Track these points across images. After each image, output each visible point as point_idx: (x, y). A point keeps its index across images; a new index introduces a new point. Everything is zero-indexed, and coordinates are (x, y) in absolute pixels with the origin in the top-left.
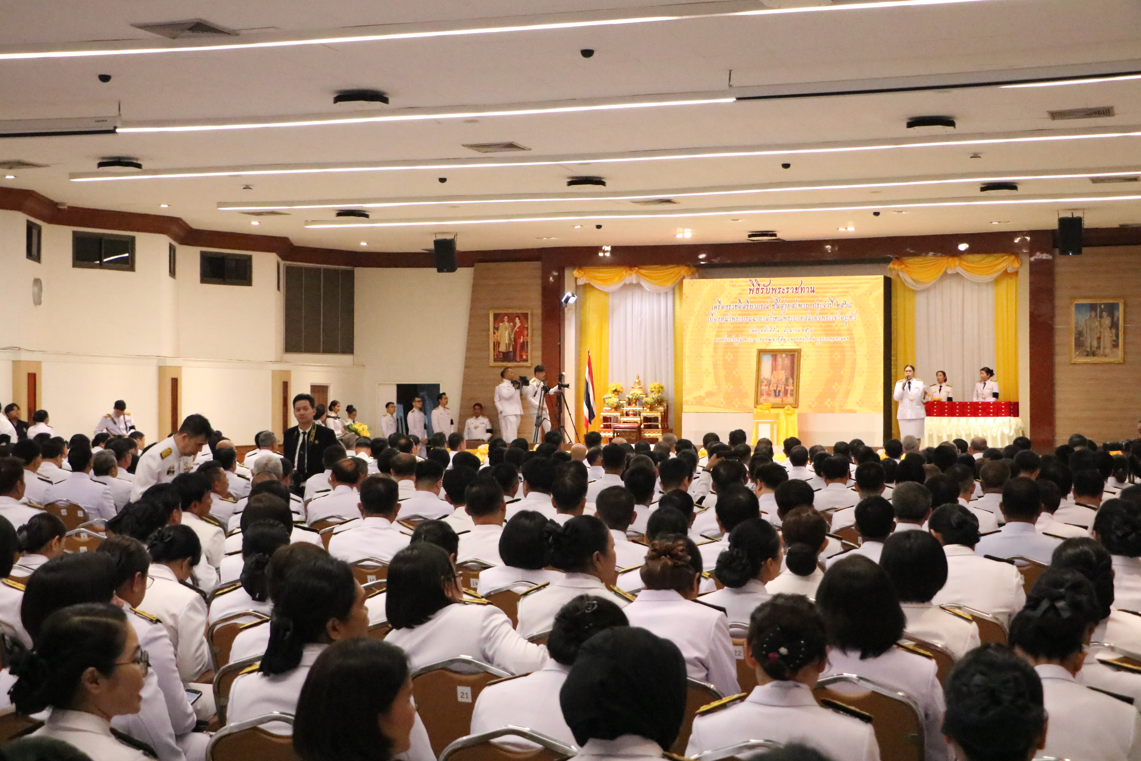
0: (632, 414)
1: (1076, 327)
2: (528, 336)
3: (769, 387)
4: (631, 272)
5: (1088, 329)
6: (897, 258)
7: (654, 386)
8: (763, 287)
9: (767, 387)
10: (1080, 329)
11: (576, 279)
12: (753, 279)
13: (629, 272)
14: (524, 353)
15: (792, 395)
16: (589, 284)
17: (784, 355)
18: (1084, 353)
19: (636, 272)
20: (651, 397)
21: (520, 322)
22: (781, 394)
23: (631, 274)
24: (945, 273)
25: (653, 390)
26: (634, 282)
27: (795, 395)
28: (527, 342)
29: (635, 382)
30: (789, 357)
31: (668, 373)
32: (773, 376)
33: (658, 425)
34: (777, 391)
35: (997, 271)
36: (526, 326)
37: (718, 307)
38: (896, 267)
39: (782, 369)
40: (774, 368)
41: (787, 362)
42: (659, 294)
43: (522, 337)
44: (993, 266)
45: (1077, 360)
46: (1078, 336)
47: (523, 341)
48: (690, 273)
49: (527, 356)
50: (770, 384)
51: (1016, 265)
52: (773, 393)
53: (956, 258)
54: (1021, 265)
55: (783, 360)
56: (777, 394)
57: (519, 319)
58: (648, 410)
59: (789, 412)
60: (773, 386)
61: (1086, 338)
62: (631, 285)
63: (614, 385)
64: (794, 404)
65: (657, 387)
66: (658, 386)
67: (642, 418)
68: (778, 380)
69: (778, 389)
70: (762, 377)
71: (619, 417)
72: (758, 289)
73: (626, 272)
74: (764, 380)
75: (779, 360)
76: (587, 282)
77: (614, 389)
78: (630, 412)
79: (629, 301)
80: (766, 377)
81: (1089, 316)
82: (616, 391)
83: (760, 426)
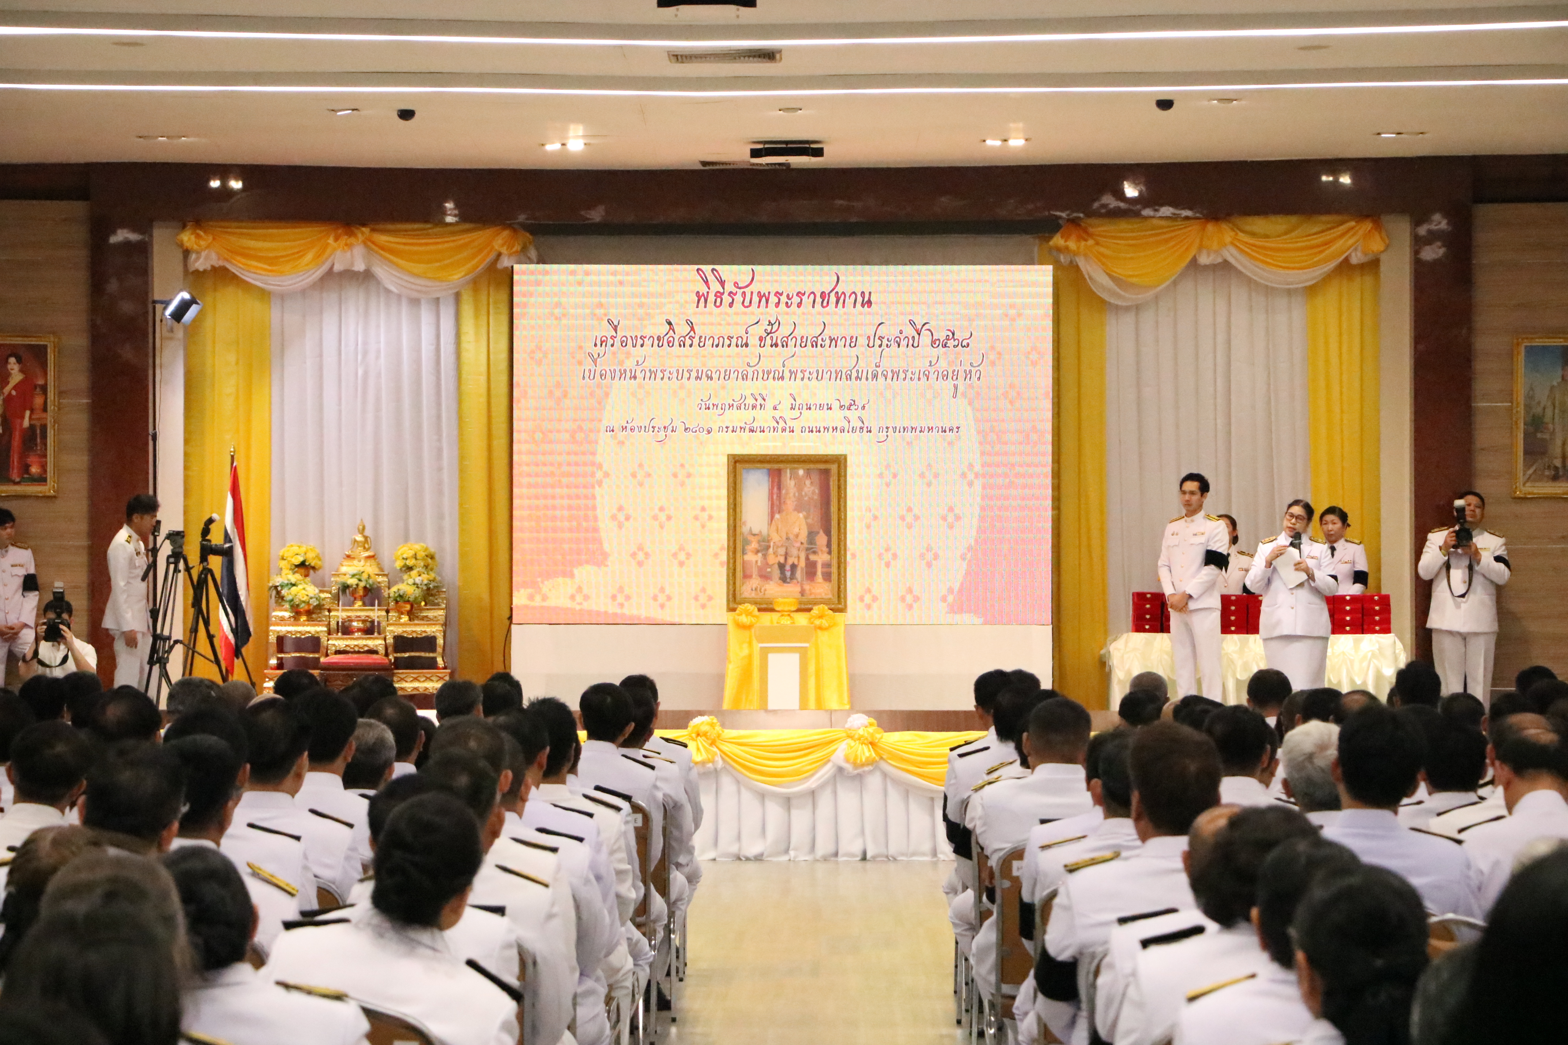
0: (359, 630)
1: (1528, 407)
2: (45, 409)
3: (765, 556)
4: (352, 240)
5: (1557, 411)
6: (1074, 222)
7: (411, 553)
8: (734, 290)
9: (760, 555)
10: (1538, 410)
11: (186, 253)
12: (707, 268)
13: (344, 239)
14: (32, 459)
15: (827, 577)
16: (224, 269)
17: (801, 472)
18: (1547, 473)
19: (364, 243)
20: (411, 581)
21: (21, 371)
22: (799, 574)
23: (350, 246)
24: (1194, 262)
25: (410, 563)
26: (360, 266)
27: (834, 577)
28: (44, 428)
29: (355, 541)
30: (816, 477)
31: (440, 517)
32: (773, 527)
33: (434, 659)
34: (788, 567)
35: (1326, 261)
36: (41, 382)
37: (610, 342)
38: (1072, 244)
39: (798, 509)
40: (776, 506)
41: (811, 489)
42: (415, 302)
43: (28, 413)
44: (1318, 246)
45: (1530, 490)
46: (1531, 429)
47: (32, 427)
48: (517, 247)
49: (44, 467)
50: (768, 547)
51: (1376, 245)
52: (776, 573)
53: (1224, 226)
54: (1387, 247)
55: (800, 487)
56: (788, 574)
57: (19, 361)
58: (405, 619)
59: (824, 622)
60: (775, 554)
61: (1553, 433)
62: (349, 275)
63: (295, 549)
64: (836, 600)
65: (421, 554)
66: (423, 554)
67: (390, 641)
68: (788, 539)
69: (790, 561)
70: (745, 530)
71: (324, 640)
72: (719, 295)
73: (336, 239)
74: (751, 538)
75: (789, 484)
76: (218, 263)
77: (298, 560)
78: (355, 624)
79: (330, 321)
80: (755, 530)
81: (1560, 380)
82: (302, 565)
83: (772, 657)
